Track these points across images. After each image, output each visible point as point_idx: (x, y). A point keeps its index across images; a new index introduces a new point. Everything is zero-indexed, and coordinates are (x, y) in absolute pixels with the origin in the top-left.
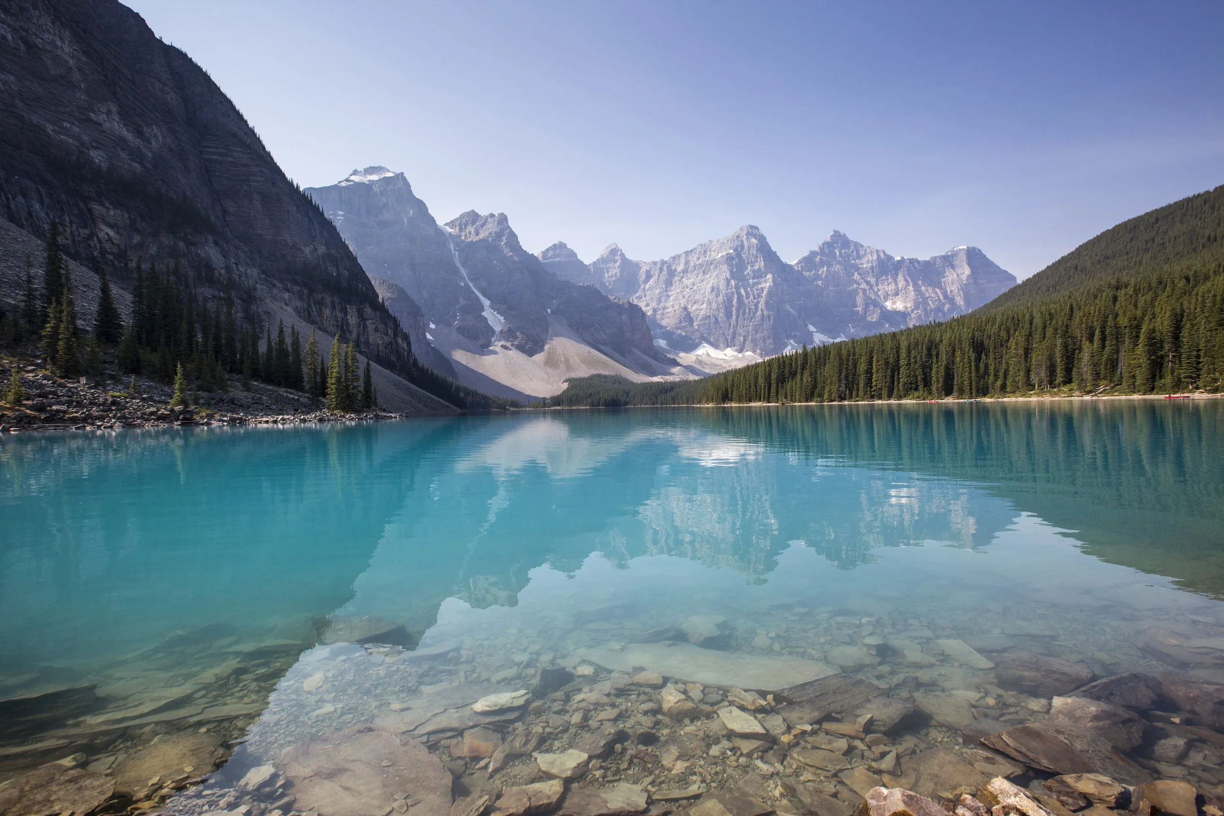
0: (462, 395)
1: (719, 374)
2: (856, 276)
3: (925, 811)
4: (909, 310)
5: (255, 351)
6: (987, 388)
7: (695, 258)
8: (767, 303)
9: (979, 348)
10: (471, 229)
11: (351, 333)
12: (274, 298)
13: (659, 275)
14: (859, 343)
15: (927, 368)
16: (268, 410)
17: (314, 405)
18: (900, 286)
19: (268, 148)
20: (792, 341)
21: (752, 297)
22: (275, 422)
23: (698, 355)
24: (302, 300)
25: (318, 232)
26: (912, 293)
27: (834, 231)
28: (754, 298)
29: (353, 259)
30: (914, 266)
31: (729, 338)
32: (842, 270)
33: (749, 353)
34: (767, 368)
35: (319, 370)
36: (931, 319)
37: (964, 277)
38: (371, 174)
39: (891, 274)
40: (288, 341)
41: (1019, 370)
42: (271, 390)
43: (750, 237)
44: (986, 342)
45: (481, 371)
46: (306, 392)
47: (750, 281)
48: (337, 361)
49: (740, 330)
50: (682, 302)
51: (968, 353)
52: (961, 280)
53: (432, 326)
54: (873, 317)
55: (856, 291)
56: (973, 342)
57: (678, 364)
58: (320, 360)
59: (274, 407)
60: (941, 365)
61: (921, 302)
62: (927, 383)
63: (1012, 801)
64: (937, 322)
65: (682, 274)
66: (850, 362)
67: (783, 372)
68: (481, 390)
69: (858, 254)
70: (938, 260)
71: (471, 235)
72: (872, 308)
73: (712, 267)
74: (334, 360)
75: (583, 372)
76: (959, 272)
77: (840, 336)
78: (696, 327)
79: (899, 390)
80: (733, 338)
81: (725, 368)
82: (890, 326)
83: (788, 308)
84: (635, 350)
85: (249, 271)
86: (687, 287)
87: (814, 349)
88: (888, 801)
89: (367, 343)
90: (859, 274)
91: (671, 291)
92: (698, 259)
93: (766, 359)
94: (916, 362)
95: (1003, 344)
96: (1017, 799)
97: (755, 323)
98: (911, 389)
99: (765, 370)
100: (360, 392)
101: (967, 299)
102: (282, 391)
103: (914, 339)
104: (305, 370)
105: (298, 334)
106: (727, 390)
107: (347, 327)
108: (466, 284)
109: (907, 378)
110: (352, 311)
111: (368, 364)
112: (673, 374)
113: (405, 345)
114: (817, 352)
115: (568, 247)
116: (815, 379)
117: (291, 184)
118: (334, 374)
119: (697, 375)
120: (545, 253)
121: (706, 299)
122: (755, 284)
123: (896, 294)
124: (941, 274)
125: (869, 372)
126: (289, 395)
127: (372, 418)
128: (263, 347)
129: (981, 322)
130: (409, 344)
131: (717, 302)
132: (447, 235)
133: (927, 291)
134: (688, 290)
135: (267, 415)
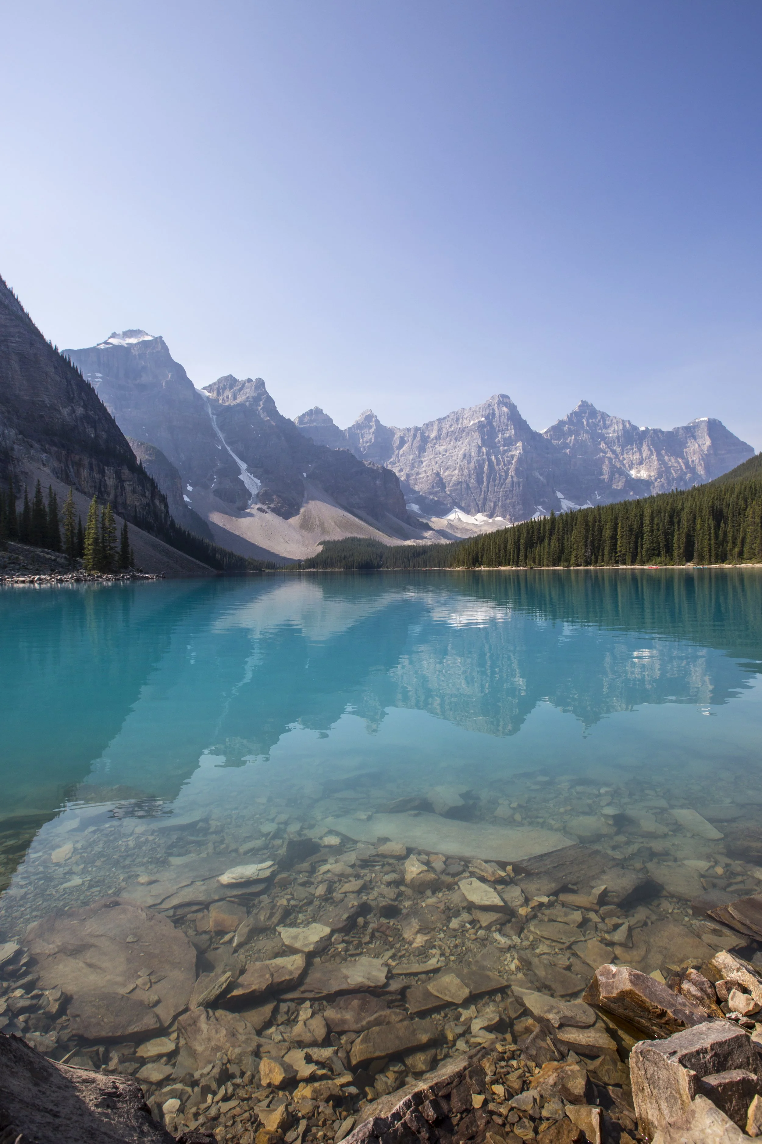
0: (218, 556)
1: (470, 538)
2: (603, 445)
3: (650, 991)
4: (653, 478)
5: (12, 511)
6: (726, 554)
7: (448, 426)
8: (517, 470)
9: (718, 516)
10: (229, 393)
11: (108, 494)
12: (31, 458)
13: (413, 441)
14: (605, 510)
15: (669, 535)
16: (24, 570)
17: (71, 566)
18: (644, 456)
19: (26, 310)
20: (540, 507)
21: (502, 464)
22: (32, 582)
23: (450, 520)
24: (60, 461)
25: (76, 393)
26: (656, 462)
27: (582, 401)
28: (505, 465)
29: (111, 421)
30: (657, 436)
31: (480, 503)
32: (589, 439)
33: (499, 519)
34: (517, 533)
35: (76, 531)
36: (673, 488)
37: (705, 448)
38: (130, 337)
39: (636, 444)
40: (46, 501)
41: (756, 537)
42: (28, 550)
43: (501, 405)
44: (725, 510)
45: (237, 533)
46: (63, 552)
47: (501, 448)
48: (94, 522)
49: (491, 496)
50: (434, 467)
51: (708, 520)
52: (702, 450)
53: (190, 488)
54: (619, 485)
55: (602, 461)
56: (713, 510)
57: (430, 529)
58: (77, 520)
59: (30, 567)
60: (682, 532)
61: (664, 471)
62: (669, 549)
63: (735, 976)
64: (679, 490)
65: (435, 441)
66: (596, 529)
67: (531, 537)
68: (238, 552)
69: (604, 424)
70: (681, 431)
71: (228, 399)
72: (617, 476)
73: (464, 434)
74: (91, 521)
75: (337, 535)
76: (700, 443)
77: (587, 503)
78: (448, 493)
79: (642, 555)
80: (484, 504)
81: (476, 532)
82: (635, 494)
83: (537, 474)
84: (388, 514)
85: (6, 431)
86: (440, 453)
87: (562, 515)
88: (616, 978)
89: (124, 504)
90: (605, 443)
91: (424, 457)
92: (451, 426)
93: (516, 524)
94: (658, 529)
95: (741, 512)
96: (740, 973)
97: (505, 490)
98: (653, 555)
99: (514, 535)
100: (117, 553)
101: (707, 468)
102: (38, 551)
103: (658, 506)
104: (62, 530)
105: (55, 495)
106: (477, 554)
107: (105, 488)
108: (224, 448)
109: (650, 544)
110: (110, 472)
111: (126, 526)
112: (425, 538)
113: (163, 507)
114: (564, 518)
115: (324, 412)
116: (563, 544)
117: (49, 346)
118: (91, 535)
119: (449, 539)
120: (301, 418)
121: (458, 465)
122: (505, 451)
123: (641, 463)
124: (683, 444)
125: (614, 538)
126: (46, 555)
127: (128, 579)
128: (20, 507)
129: (721, 491)
130: (166, 506)
131: (468, 468)
132: (205, 399)
133: (670, 460)
134: (441, 456)
135: (23, 575)
